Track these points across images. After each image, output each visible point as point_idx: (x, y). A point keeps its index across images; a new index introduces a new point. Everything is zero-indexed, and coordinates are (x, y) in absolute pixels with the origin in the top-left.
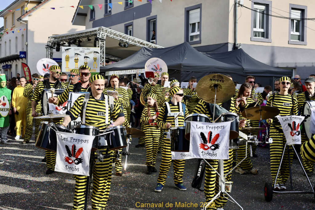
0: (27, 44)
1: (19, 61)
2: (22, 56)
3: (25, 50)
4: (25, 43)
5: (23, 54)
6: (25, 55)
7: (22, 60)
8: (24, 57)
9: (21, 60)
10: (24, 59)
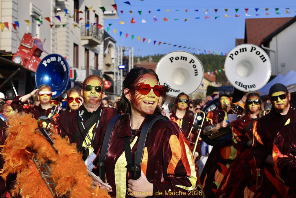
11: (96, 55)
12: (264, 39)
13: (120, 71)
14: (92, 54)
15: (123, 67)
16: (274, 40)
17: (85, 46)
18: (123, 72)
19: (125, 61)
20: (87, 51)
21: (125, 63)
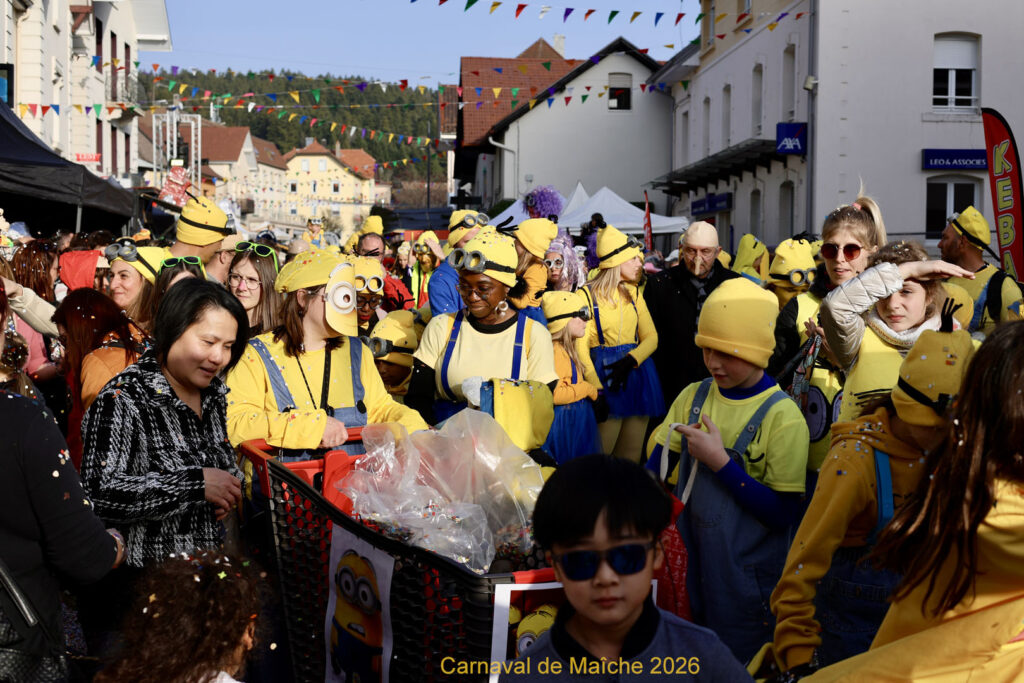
0: (816, 86)
1: (769, 171)
2: (789, 143)
3: (800, 117)
4: (806, 82)
5: (791, 136)
6: (804, 142)
7: (785, 166)
8: (795, 152)
9: (781, 164)
10: (794, 161)
11: (127, 137)
12: (493, 128)
14: (121, 137)
15: (180, 163)
16: (513, 127)
17: (112, 121)
19: (181, 148)
20: (114, 130)
21: (181, 152)
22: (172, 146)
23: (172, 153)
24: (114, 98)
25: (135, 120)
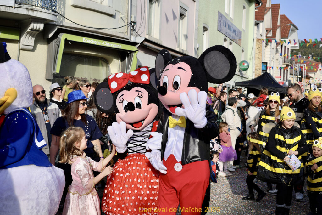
11: (287, 71)
13: (298, 79)
14: (286, 71)
15: (300, 76)
18: (300, 79)
19: (301, 73)
20: (284, 69)
21: (301, 74)
22: (298, 72)
23: (298, 74)
24: (285, 62)
25: (289, 67)
